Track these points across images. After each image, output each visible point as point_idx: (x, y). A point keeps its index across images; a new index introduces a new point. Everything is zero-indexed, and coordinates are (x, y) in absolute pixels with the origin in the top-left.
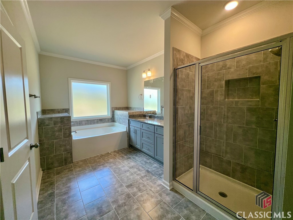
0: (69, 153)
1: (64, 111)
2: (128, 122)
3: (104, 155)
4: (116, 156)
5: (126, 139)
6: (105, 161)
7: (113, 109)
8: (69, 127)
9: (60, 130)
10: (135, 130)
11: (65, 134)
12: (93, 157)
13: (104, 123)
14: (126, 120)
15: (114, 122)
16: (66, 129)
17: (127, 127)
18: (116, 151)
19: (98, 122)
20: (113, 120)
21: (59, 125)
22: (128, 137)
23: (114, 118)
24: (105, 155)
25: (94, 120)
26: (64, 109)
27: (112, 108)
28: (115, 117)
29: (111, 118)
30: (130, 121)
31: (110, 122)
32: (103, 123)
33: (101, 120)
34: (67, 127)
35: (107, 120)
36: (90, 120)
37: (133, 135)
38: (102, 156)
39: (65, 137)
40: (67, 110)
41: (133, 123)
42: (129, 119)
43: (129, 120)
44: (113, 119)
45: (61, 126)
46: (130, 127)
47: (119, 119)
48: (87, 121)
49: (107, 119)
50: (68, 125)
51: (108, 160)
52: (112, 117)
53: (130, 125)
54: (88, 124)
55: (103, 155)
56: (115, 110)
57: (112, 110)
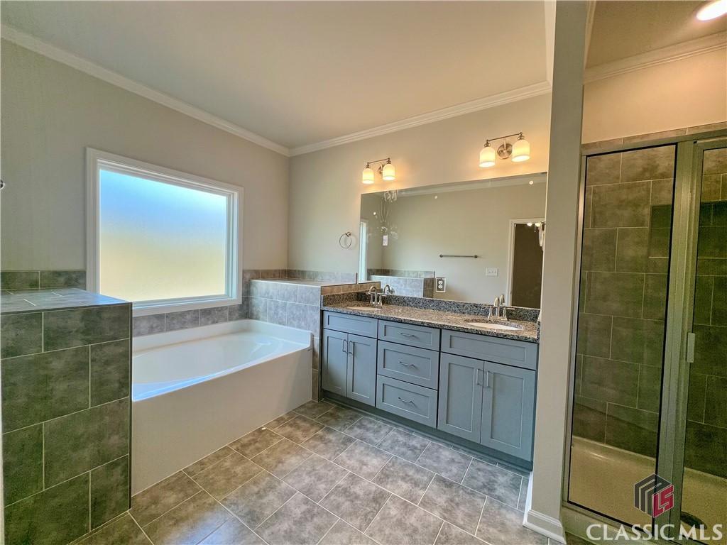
0: (116, 464)
1: (62, 279)
2: (318, 317)
3: (250, 444)
4: (297, 440)
5: (308, 373)
6: (267, 467)
7: (248, 276)
8: (121, 350)
9: (79, 369)
10: (352, 344)
11: (100, 383)
12: (210, 460)
13: (217, 322)
14: (310, 312)
15: (251, 318)
16: (107, 363)
17: (313, 336)
18: (282, 418)
19: (197, 319)
20: (245, 310)
21: (77, 344)
22: (314, 367)
23: (248, 305)
24: (255, 441)
25: (182, 314)
26: (58, 274)
27: (244, 272)
28: (255, 301)
29: (241, 307)
30: (326, 314)
31: (237, 319)
32: (214, 322)
33: (206, 314)
34: (110, 351)
35: (227, 312)
36: (168, 316)
37: (337, 361)
38: (244, 446)
39: (99, 399)
40: (74, 276)
41: (337, 322)
42: (325, 308)
43: (322, 312)
44: (245, 307)
45: (85, 350)
46: (327, 333)
47: (273, 308)
48: (160, 317)
49: (226, 308)
50: (117, 344)
51: (280, 462)
52: (243, 303)
53: (326, 325)
54: (161, 331)
55: (246, 440)
56: (253, 278)
57: (244, 278)
